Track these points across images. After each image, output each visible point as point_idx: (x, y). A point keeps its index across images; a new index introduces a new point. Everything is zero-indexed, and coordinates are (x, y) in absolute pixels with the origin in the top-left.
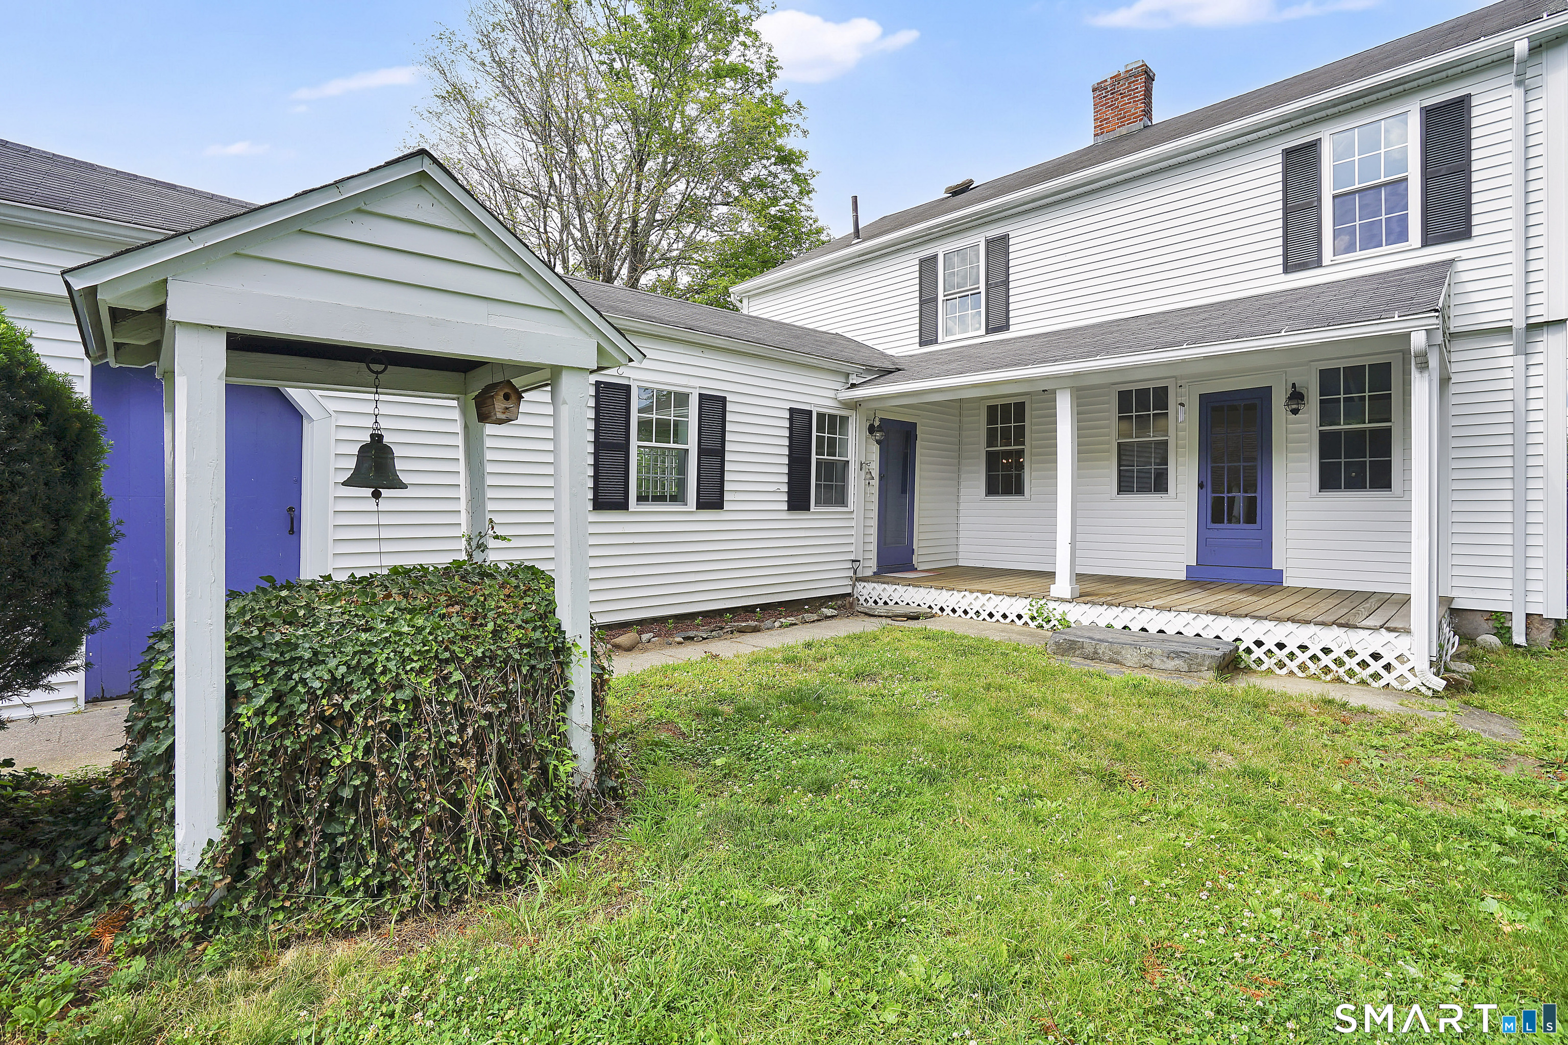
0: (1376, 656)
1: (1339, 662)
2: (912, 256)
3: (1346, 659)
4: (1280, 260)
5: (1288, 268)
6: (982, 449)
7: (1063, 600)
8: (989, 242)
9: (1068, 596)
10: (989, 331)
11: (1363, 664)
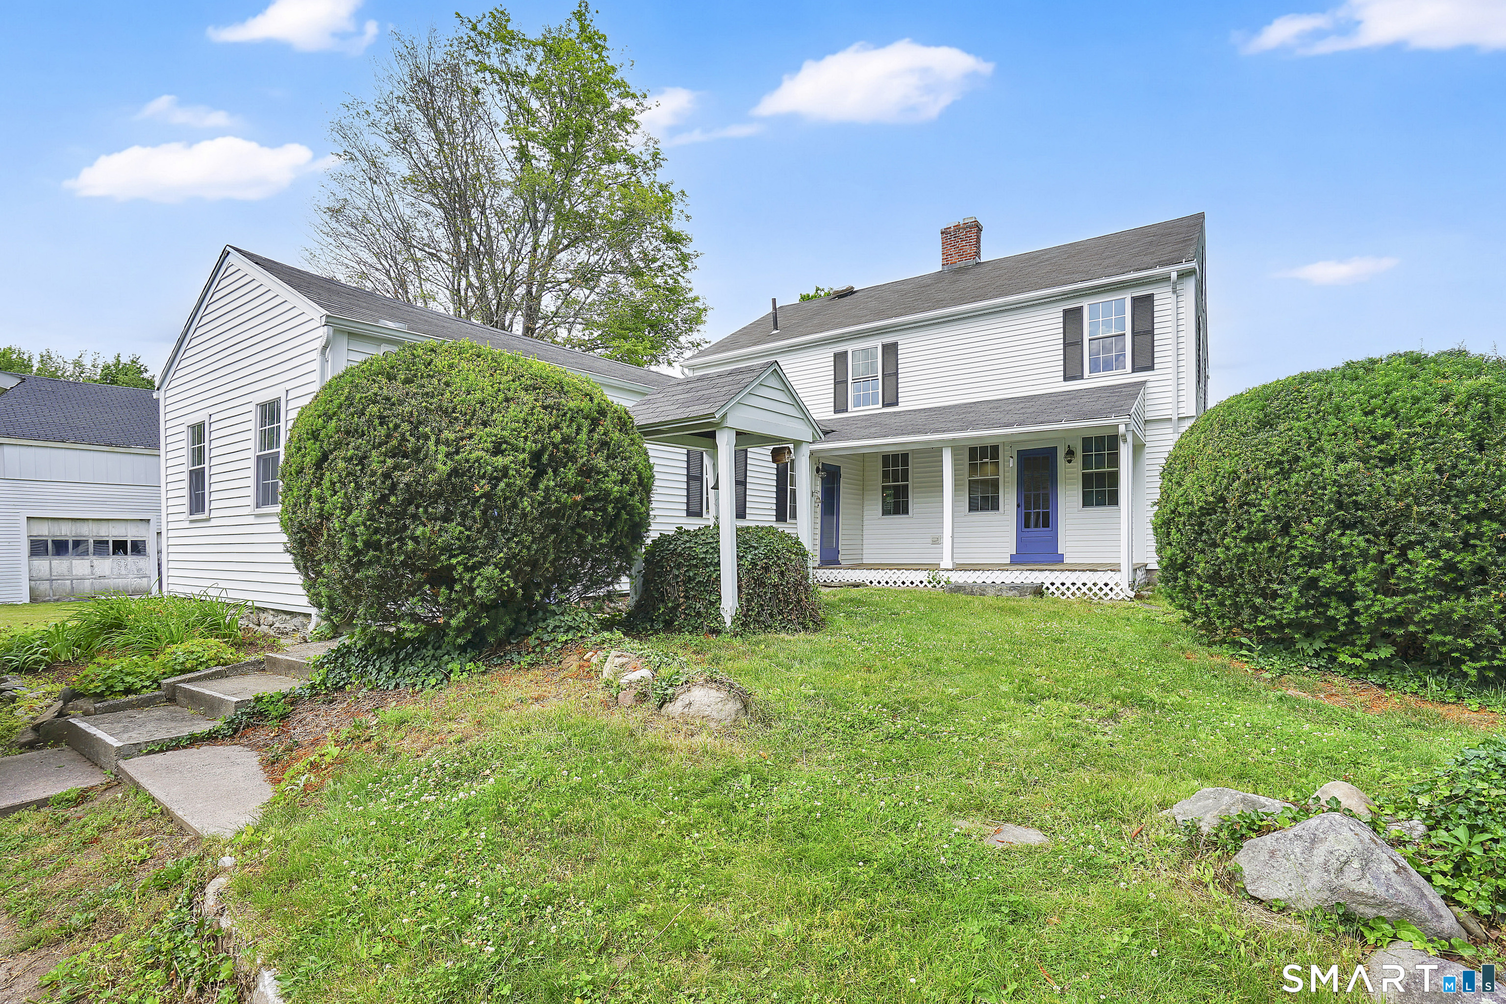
0: (1106, 585)
1: (1090, 589)
2: (828, 350)
3: (1093, 587)
4: (1062, 373)
5: (1066, 379)
6: (880, 484)
7: (948, 570)
8: (884, 346)
9: (951, 567)
10: (884, 406)
11: (1101, 589)
